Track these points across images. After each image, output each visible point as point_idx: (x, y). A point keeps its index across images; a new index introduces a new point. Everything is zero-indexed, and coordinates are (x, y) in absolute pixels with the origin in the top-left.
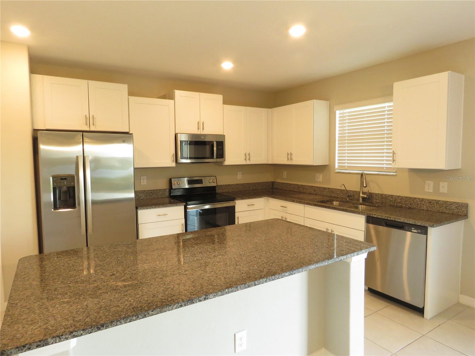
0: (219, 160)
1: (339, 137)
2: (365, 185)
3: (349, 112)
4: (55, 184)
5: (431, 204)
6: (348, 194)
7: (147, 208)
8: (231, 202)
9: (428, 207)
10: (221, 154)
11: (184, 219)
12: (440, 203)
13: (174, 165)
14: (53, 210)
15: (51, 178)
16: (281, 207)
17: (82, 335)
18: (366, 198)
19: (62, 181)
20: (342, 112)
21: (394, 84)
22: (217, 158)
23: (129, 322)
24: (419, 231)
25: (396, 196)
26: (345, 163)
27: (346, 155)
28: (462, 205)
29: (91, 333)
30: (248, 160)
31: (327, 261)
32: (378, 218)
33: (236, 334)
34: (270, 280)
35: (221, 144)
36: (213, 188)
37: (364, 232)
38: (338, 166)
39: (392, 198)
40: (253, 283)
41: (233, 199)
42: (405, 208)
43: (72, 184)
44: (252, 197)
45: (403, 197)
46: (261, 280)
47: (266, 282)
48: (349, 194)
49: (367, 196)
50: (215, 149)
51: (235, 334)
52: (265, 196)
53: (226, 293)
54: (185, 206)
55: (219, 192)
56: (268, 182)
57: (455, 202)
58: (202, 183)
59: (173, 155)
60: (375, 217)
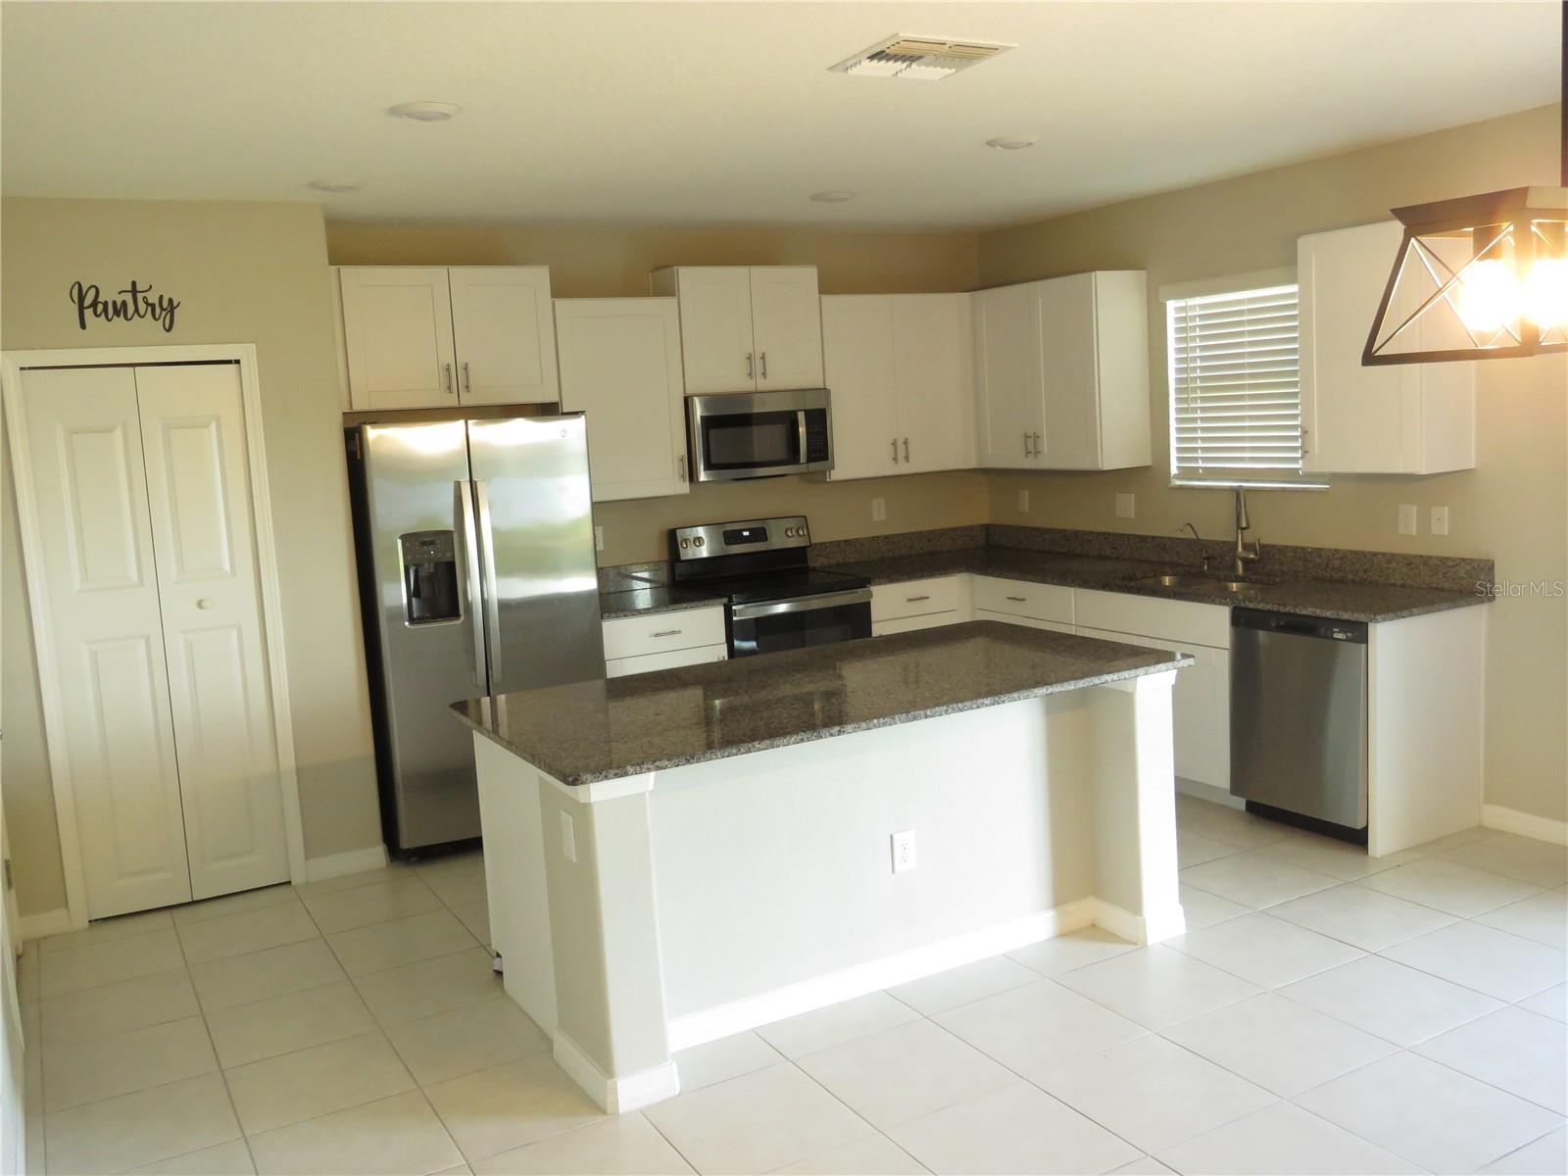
0: (815, 466)
1: (1179, 381)
2: (1244, 525)
3: (1203, 307)
4: (409, 557)
5: (1412, 566)
6: (1207, 552)
7: (625, 616)
8: (857, 592)
9: (1405, 577)
10: (821, 450)
11: (726, 645)
12: (1431, 563)
13: (684, 488)
14: (407, 623)
15: (399, 542)
16: (1009, 601)
17: (666, 767)
18: (1252, 560)
19: (425, 548)
20: (1182, 303)
21: (1299, 240)
22: (810, 460)
23: (728, 756)
24: (1349, 635)
25: (1329, 550)
26: (1196, 459)
27: (1200, 434)
28: (1479, 565)
29: (677, 766)
30: (904, 460)
31: (1072, 683)
32: (1258, 610)
33: (895, 836)
34: (954, 711)
35: (819, 420)
36: (799, 554)
37: (1227, 652)
38: (1178, 468)
39: (1320, 556)
40: (922, 712)
41: (864, 582)
42: (1353, 581)
43: (449, 554)
44: (920, 574)
45: (1346, 551)
46: (937, 708)
47: (946, 712)
48: (1210, 551)
49: (1256, 554)
50: (802, 430)
51: (891, 836)
52: (960, 572)
53: (875, 726)
54: (725, 605)
55: (818, 565)
56: (971, 528)
57: (1464, 559)
58: (766, 539)
59: (682, 460)
60: (1251, 609)
